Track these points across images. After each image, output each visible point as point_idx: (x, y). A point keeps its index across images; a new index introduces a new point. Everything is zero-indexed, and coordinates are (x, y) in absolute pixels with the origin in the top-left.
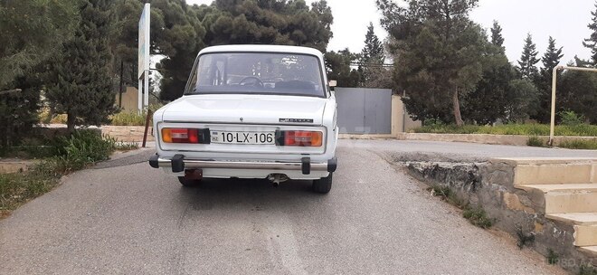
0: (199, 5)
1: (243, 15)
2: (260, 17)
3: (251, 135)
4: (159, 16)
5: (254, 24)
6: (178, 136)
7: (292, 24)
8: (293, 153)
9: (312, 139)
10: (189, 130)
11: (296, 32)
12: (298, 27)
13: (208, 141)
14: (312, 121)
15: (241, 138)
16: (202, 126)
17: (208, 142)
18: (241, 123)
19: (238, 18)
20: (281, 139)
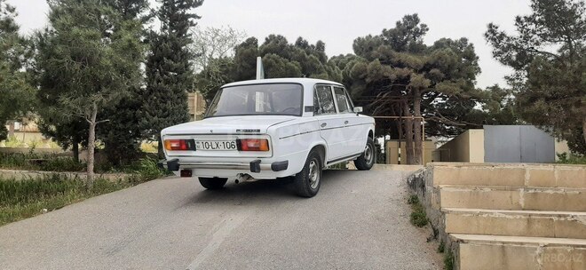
0: (345, 55)
1: (377, 59)
2: (395, 60)
3: (221, 143)
4: (296, 67)
5: (389, 67)
6: (174, 145)
7: (428, 64)
8: (249, 157)
9: (262, 146)
10: (181, 141)
11: (432, 71)
12: (434, 66)
13: (194, 148)
14: (259, 131)
15: (215, 146)
16: (189, 138)
17: (195, 150)
18: (212, 134)
19: (372, 63)
20: (240, 145)
